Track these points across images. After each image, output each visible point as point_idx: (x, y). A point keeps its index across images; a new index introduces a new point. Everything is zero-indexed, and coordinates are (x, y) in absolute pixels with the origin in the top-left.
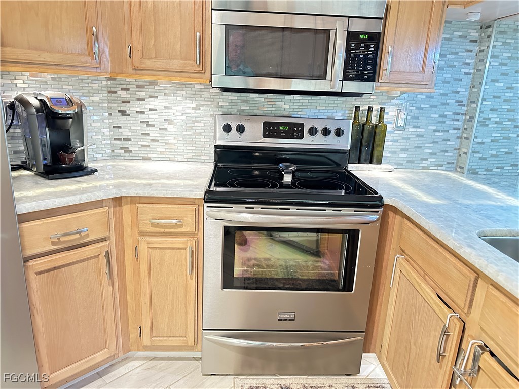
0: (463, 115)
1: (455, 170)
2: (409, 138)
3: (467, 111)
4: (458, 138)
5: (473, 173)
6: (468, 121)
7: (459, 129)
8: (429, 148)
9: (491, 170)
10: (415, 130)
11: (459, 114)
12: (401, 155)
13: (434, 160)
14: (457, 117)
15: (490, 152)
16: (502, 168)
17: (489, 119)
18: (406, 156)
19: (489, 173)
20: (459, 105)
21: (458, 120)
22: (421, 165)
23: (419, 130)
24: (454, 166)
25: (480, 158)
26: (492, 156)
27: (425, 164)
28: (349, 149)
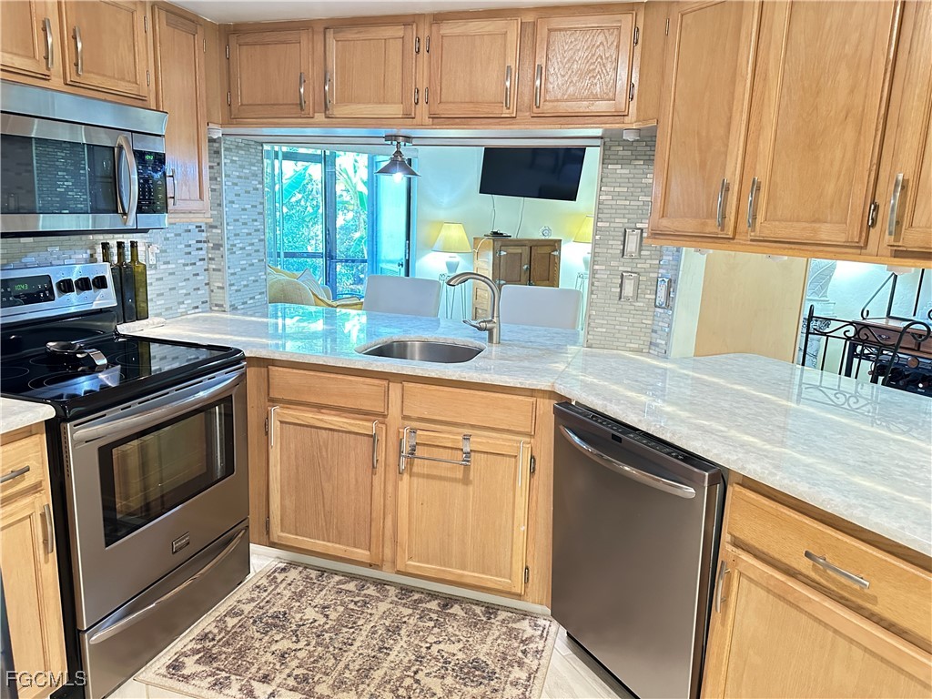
0: (205, 242)
1: (211, 310)
2: (161, 279)
3: (207, 237)
4: (205, 270)
5: (234, 308)
6: (213, 248)
7: (204, 259)
8: (182, 288)
9: (246, 303)
10: (165, 266)
11: (200, 242)
12: (158, 303)
13: (190, 301)
14: (200, 245)
15: (242, 283)
16: (253, 298)
17: (235, 245)
18: (163, 302)
19: (246, 306)
20: (199, 231)
21: (201, 249)
22: (179, 311)
23: (170, 266)
24: (207, 305)
25: (237, 291)
26: (245, 286)
27: (182, 309)
28: (116, 304)
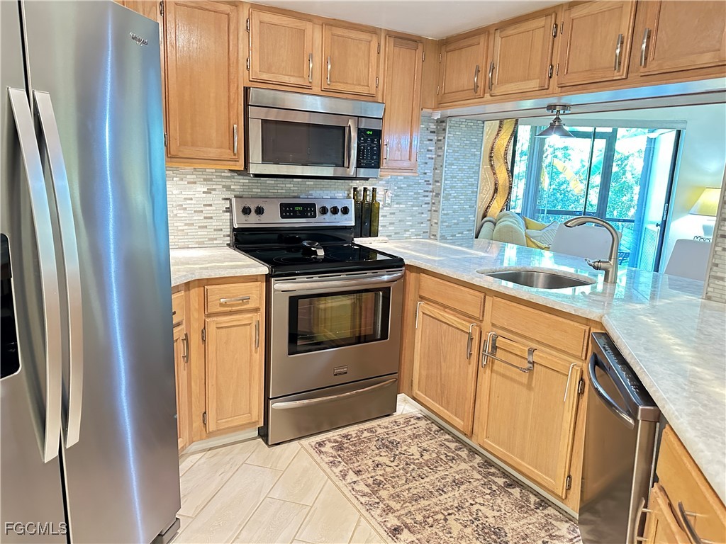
0: (430, 192)
1: (430, 238)
2: (394, 213)
3: (433, 188)
4: (429, 211)
5: (443, 238)
6: (435, 196)
7: (429, 203)
8: (410, 221)
9: (455, 236)
10: (398, 206)
11: (427, 191)
12: (390, 228)
13: (414, 230)
14: (426, 194)
15: (453, 221)
16: (462, 233)
17: (450, 195)
18: (393, 228)
19: (454, 238)
20: (427, 184)
21: (427, 196)
22: (405, 235)
23: (401, 206)
24: (428, 234)
25: (447, 226)
26: (455, 224)
27: (407, 234)
28: (354, 225)
